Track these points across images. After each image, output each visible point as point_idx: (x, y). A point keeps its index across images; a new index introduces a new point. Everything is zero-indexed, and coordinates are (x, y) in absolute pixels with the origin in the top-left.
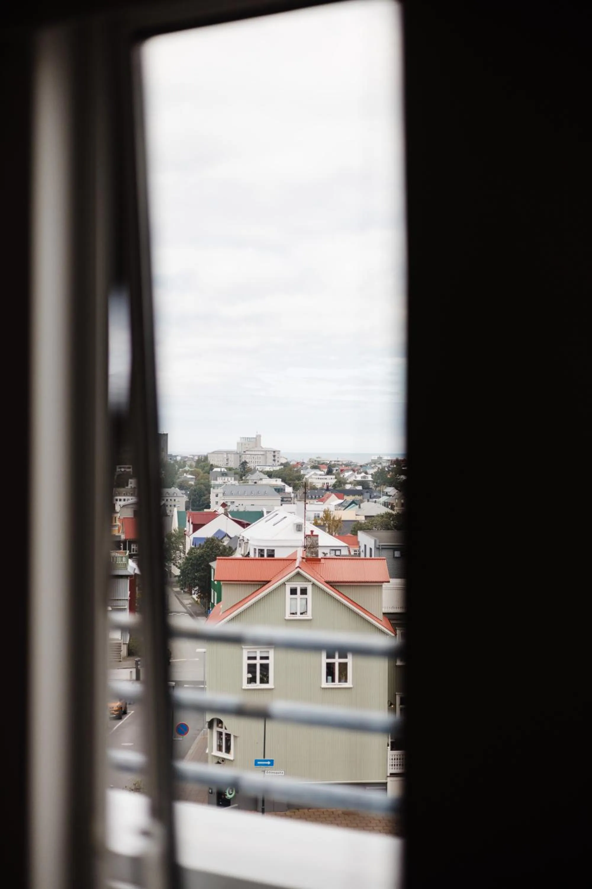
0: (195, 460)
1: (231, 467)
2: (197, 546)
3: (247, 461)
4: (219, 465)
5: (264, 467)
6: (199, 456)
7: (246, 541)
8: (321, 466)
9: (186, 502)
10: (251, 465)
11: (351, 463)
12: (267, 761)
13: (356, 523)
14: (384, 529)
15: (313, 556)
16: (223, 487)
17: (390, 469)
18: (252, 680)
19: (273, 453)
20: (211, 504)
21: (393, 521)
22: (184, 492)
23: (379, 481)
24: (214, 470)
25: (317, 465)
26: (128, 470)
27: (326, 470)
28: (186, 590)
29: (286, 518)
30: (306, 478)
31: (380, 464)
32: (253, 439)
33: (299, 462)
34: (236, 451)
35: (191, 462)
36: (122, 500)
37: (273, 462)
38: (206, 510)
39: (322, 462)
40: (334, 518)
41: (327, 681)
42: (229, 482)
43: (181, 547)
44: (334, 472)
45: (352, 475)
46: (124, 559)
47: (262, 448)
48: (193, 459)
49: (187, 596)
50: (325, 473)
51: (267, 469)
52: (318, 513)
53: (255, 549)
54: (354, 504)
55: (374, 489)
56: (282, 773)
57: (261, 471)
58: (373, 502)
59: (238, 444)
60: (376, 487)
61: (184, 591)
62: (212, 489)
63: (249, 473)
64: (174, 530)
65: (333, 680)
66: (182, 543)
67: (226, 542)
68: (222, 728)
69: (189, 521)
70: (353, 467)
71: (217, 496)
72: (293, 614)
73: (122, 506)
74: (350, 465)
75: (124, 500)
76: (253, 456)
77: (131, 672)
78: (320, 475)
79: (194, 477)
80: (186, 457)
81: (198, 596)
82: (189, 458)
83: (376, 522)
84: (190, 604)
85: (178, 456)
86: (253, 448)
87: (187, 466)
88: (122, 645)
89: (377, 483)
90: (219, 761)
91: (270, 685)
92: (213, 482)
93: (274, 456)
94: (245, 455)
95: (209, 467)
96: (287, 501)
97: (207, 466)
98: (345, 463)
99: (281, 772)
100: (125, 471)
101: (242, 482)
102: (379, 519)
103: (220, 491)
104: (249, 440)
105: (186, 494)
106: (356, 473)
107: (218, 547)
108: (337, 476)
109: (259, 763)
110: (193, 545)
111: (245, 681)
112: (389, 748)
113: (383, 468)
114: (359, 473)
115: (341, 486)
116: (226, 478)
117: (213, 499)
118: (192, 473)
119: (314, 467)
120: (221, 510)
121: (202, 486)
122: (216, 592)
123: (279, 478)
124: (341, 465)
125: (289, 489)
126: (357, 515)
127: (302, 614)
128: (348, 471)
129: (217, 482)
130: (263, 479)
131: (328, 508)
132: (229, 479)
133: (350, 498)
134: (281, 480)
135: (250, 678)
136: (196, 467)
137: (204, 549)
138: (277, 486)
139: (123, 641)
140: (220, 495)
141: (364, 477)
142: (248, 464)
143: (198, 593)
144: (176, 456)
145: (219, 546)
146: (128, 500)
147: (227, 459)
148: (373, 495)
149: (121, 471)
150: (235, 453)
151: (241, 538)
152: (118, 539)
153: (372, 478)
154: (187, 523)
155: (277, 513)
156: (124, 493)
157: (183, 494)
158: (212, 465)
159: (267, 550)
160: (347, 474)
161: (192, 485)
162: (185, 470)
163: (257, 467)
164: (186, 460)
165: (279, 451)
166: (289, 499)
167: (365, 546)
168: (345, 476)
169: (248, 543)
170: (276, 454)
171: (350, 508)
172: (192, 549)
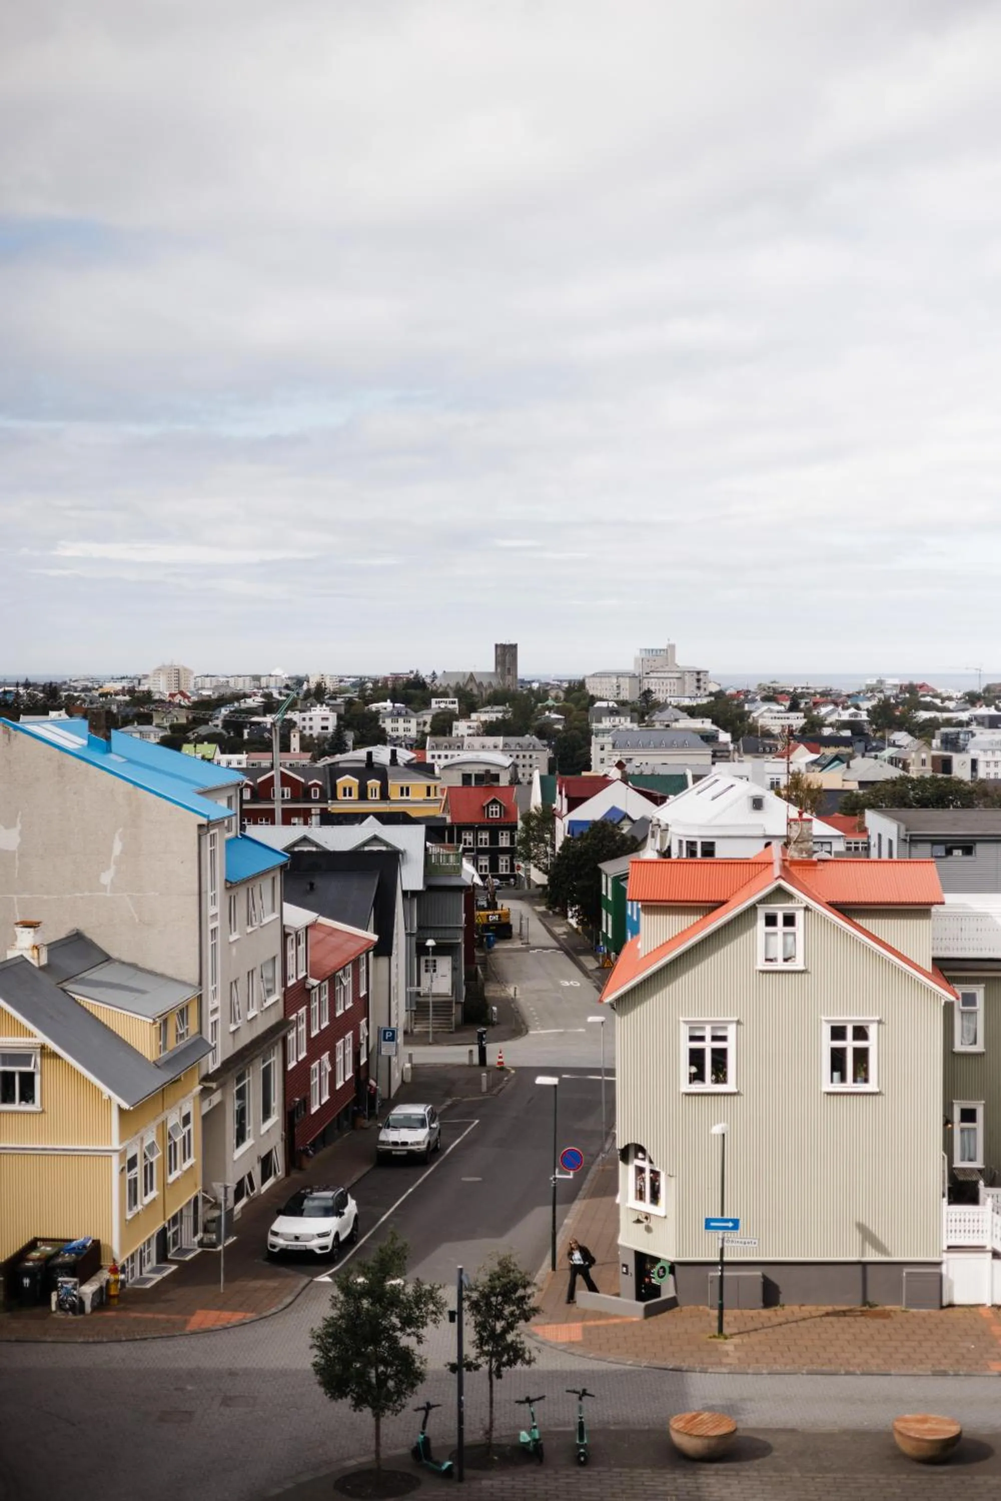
0: (564, 689)
1: (625, 698)
2: (577, 835)
3: (652, 688)
4: (605, 698)
5: (682, 699)
6: (570, 682)
7: (663, 827)
8: (779, 696)
9: (550, 760)
10: (659, 696)
11: (831, 690)
12: (727, 1221)
13: (847, 795)
14: (897, 804)
15: (803, 857)
16: (612, 733)
17: (899, 700)
18: (698, 1076)
19: (695, 676)
20: (592, 763)
21: (913, 790)
22: (545, 742)
23: (880, 721)
24: (596, 706)
25: (771, 694)
26: (451, 706)
27: (787, 704)
28: (557, 910)
29: (734, 788)
30: (753, 718)
31: (881, 691)
32: (662, 652)
33: (741, 689)
34: (633, 673)
35: (558, 693)
36: (443, 757)
37: (696, 692)
38: (584, 774)
39: (780, 690)
40: (809, 785)
41: (832, 1081)
42: (622, 724)
43: (548, 836)
44: (802, 706)
45: (833, 711)
46: (452, 858)
47: (678, 667)
48: (559, 687)
49: (559, 920)
50: (787, 708)
51: (687, 702)
52: (778, 776)
53: (681, 842)
54: (837, 762)
55: (873, 735)
56: (755, 1243)
57: (676, 707)
58: (871, 757)
59: (636, 660)
60: (875, 731)
61: (554, 912)
62: (593, 737)
63: (657, 709)
64: (535, 808)
65: (843, 1079)
66: (549, 829)
67: (626, 828)
68: (643, 1159)
69: (560, 793)
70: (833, 697)
71: (602, 749)
72: (771, 960)
73: (442, 767)
74: (830, 695)
75: (446, 757)
76: (662, 680)
77: (471, 1052)
78: (778, 712)
79: (563, 717)
80: (548, 684)
81: (579, 920)
82: (553, 685)
83: (883, 793)
84: (565, 933)
85: (533, 681)
86: (662, 666)
87: (550, 698)
88: (454, 1005)
89: (876, 725)
90: (640, 1218)
91: (730, 1087)
92: (595, 726)
93: (698, 680)
94: (649, 680)
95: (588, 700)
96: (721, 757)
97: (584, 699)
98: (819, 690)
99: (753, 1241)
100: (446, 707)
101: (644, 724)
102: (889, 787)
103: (607, 740)
104: (654, 653)
105: (549, 746)
106: (840, 708)
107: (612, 836)
108: (807, 713)
109: (713, 1224)
110: (568, 833)
111: (684, 1077)
112: (945, 1200)
113: (887, 699)
114: (846, 708)
115: (814, 731)
116: (617, 719)
117: (595, 753)
118: (558, 711)
119: (767, 699)
120: (615, 773)
121: (576, 732)
122: (611, 914)
123: (707, 717)
124: (814, 695)
125: (725, 737)
126: (844, 780)
127: (786, 960)
128: (825, 704)
129: (601, 726)
130: (680, 720)
131: (799, 769)
132: (623, 719)
133: (831, 752)
134: (710, 720)
135: (694, 1074)
136: (565, 700)
137: (589, 841)
138: (705, 731)
139: (456, 997)
140: (608, 747)
141: (855, 715)
142: (654, 695)
143: (579, 915)
144: (530, 682)
145: (614, 837)
146: (452, 756)
147: (618, 687)
148: (871, 744)
149: (439, 707)
150: (630, 675)
151: (655, 822)
152: (441, 824)
153: (868, 716)
154: (558, 797)
155: (716, 777)
156: (446, 744)
157: (544, 746)
158: (592, 696)
159: (702, 843)
160: (823, 710)
161: (558, 731)
162: (547, 705)
163: (669, 700)
164: (549, 688)
165: (707, 672)
166: (727, 754)
167: (880, 836)
168: (822, 714)
169: (667, 830)
170: (701, 676)
171: (833, 767)
172: (567, 840)
